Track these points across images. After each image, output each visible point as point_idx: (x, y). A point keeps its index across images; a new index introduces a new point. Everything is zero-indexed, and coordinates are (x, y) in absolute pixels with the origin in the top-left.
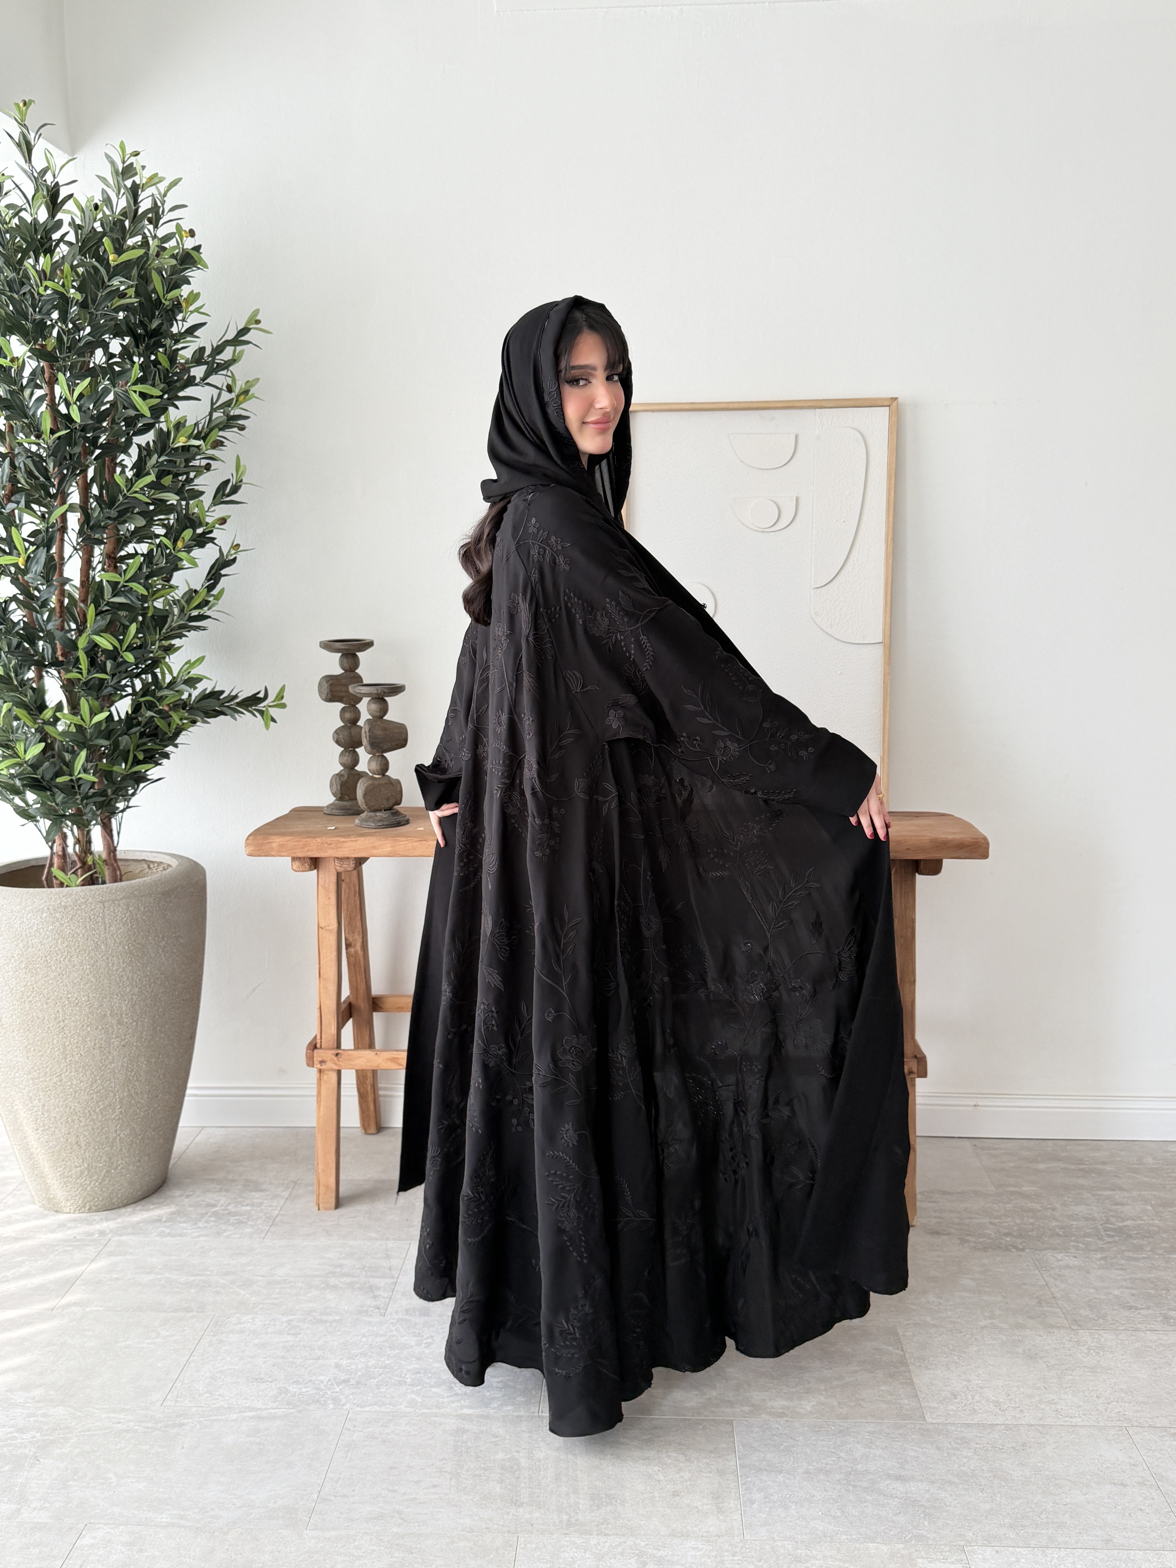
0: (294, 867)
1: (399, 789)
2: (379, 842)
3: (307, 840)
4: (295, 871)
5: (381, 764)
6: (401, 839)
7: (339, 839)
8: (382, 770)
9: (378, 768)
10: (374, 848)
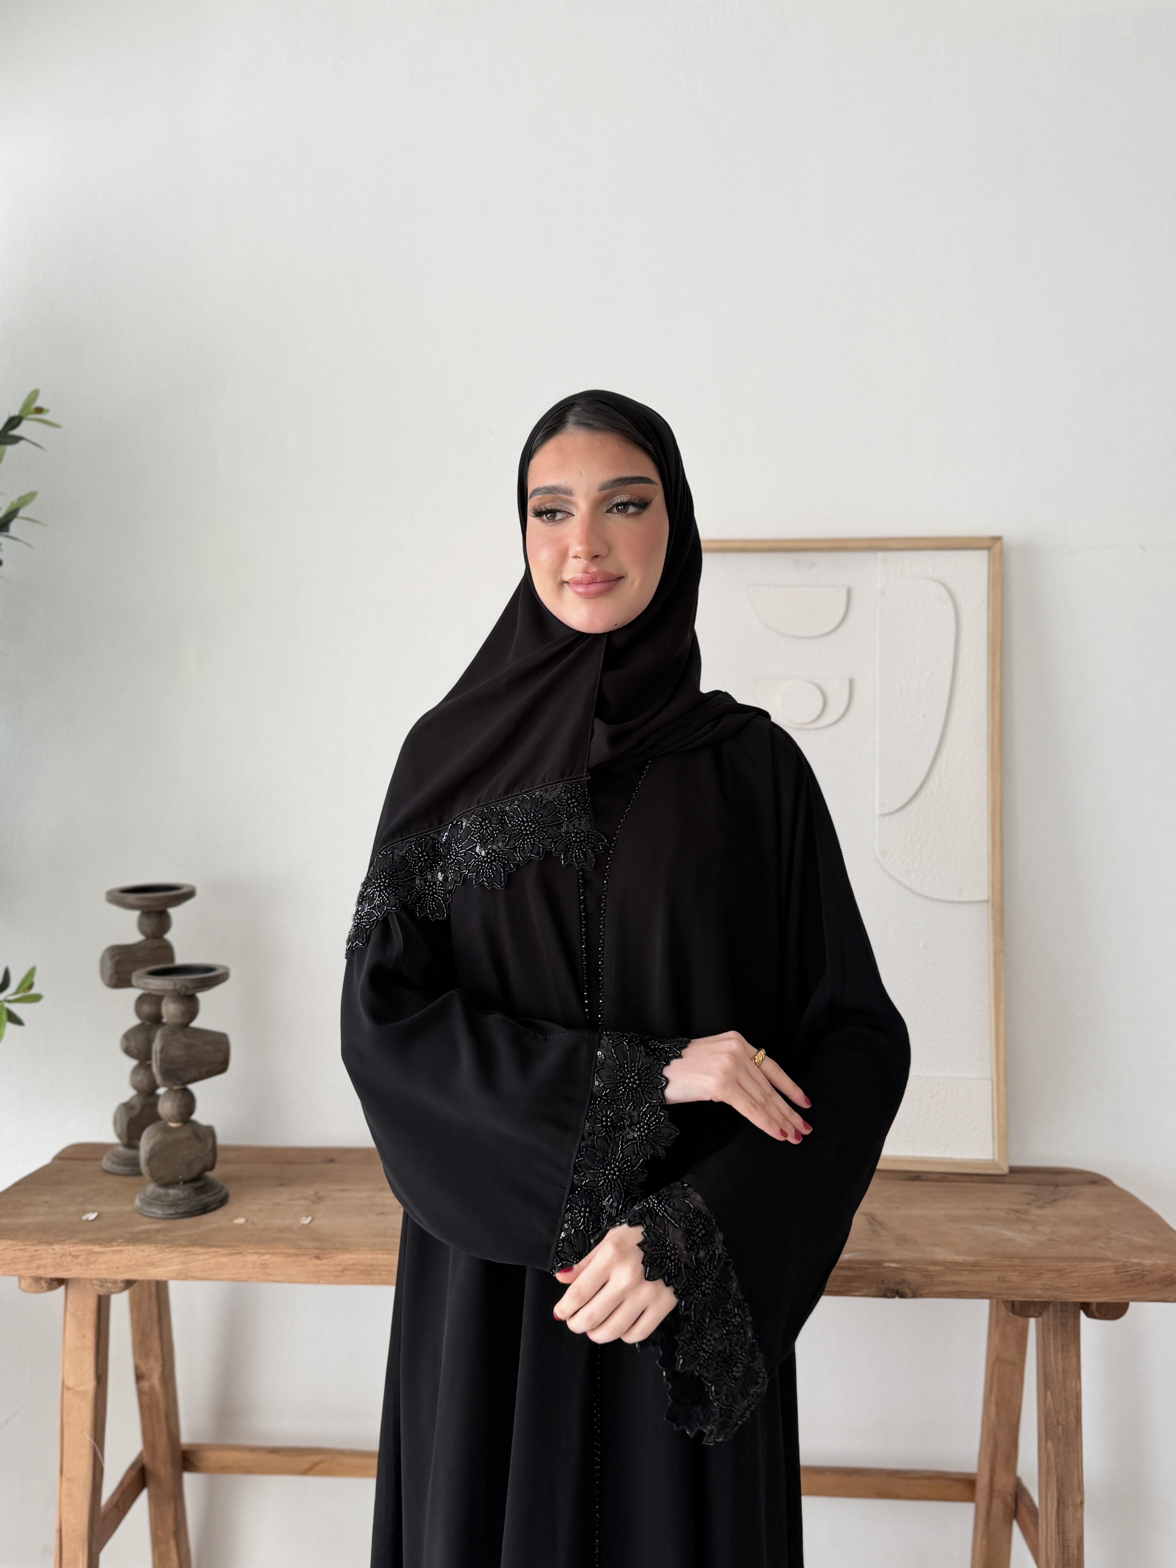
0: (23, 1285)
1: (210, 1146)
2: (161, 1255)
3: (38, 1248)
4: (24, 1290)
5: (179, 1107)
6: (197, 1249)
7: (90, 1247)
8: (180, 1114)
9: (175, 1112)
10: (152, 1264)
